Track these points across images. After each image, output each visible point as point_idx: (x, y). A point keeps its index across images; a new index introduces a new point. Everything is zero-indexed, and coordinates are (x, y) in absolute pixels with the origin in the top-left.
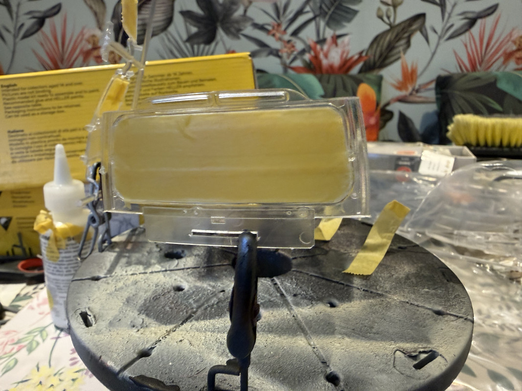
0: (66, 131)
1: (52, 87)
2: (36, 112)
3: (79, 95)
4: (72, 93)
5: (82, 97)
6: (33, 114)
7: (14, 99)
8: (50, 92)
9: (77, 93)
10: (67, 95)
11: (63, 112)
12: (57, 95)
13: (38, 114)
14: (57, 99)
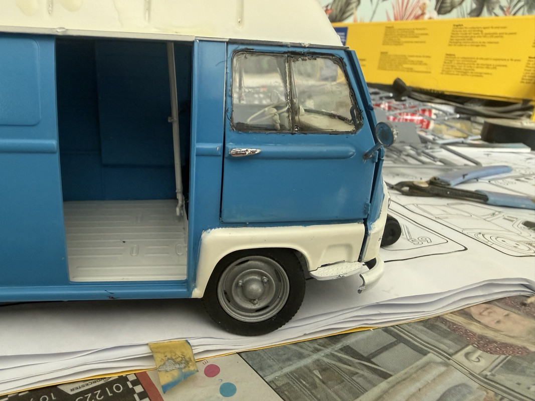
0: (482, 59)
1: (484, 28)
2: (467, 44)
3: (501, 35)
4: (496, 34)
5: (502, 37)
6: (465, 45)
7: (457, 34)
8: (482, 31)
9: (500, 34)
10: (492, 35)
11: (485, 46)
12: (486, 34)
13: (469, 46)
14: (485, 37)
